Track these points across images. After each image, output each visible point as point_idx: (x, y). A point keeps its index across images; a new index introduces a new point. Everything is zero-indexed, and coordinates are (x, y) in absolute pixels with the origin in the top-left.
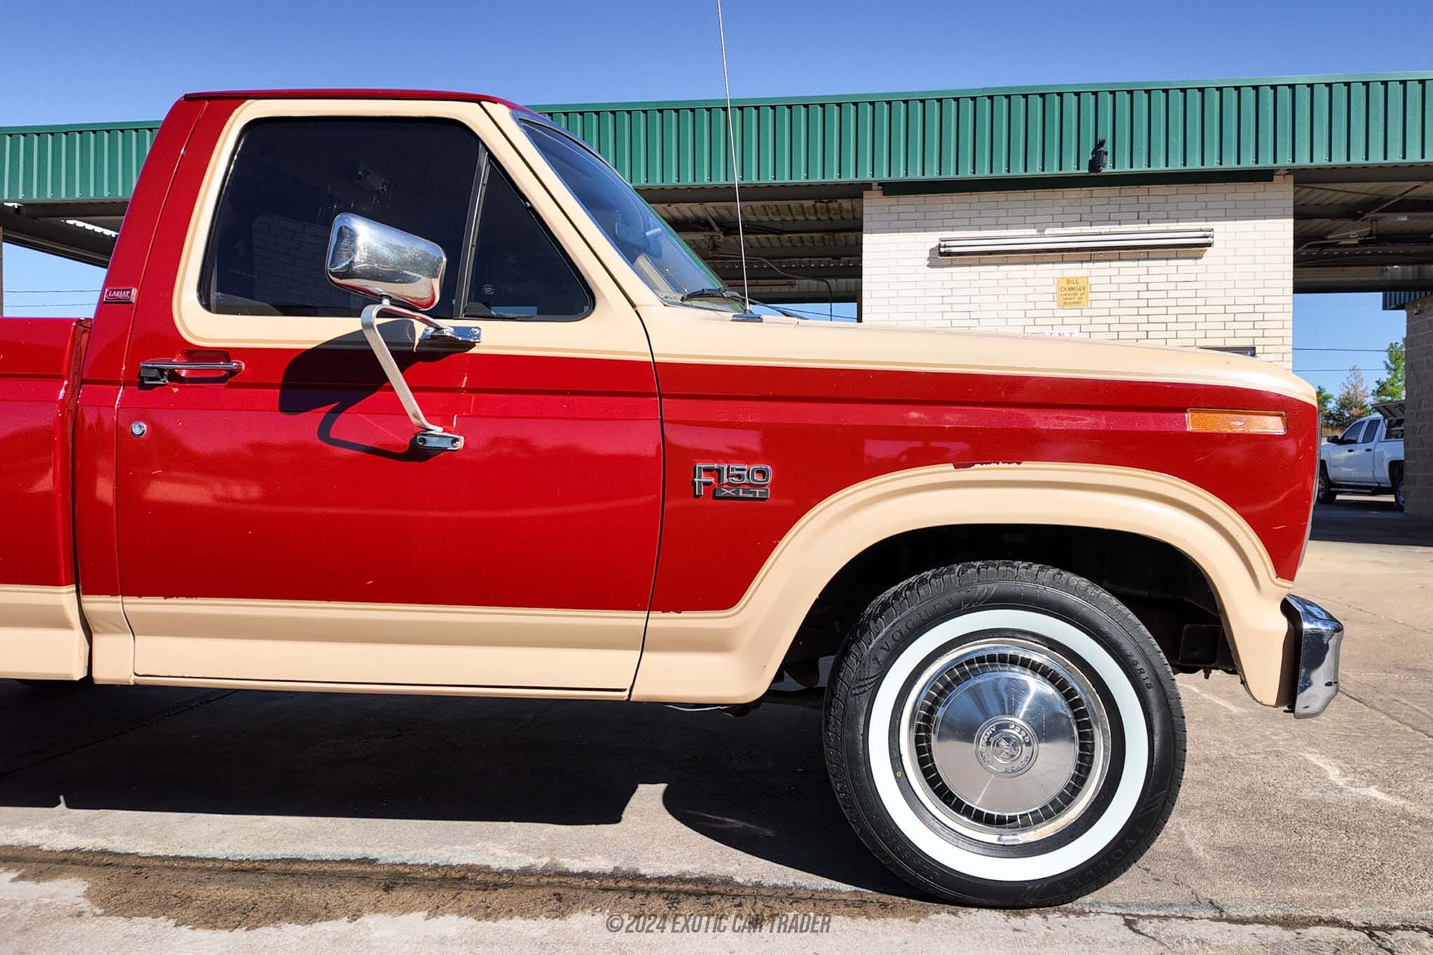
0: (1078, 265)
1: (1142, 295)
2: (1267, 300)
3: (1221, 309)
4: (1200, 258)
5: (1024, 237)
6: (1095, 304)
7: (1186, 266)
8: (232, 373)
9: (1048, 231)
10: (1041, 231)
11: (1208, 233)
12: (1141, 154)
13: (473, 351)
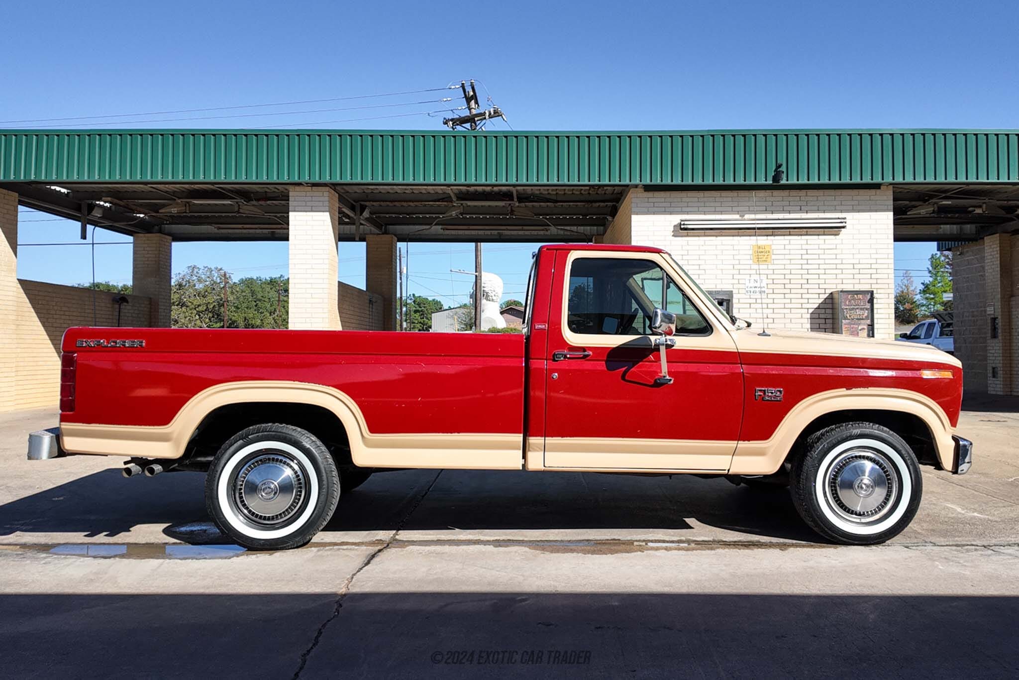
0: (765, 238)
1: (804, 257)
2: (879, 261)
3: (851, 266)
4: (838, 235)
5: (732, 219)
6: (776, 262)
7: (830, 239)
8: (588, 356)
9: (747, 216)
10: (742, 216)
11: (843, 220)
12: (804, 171)
13: (673, 348)
